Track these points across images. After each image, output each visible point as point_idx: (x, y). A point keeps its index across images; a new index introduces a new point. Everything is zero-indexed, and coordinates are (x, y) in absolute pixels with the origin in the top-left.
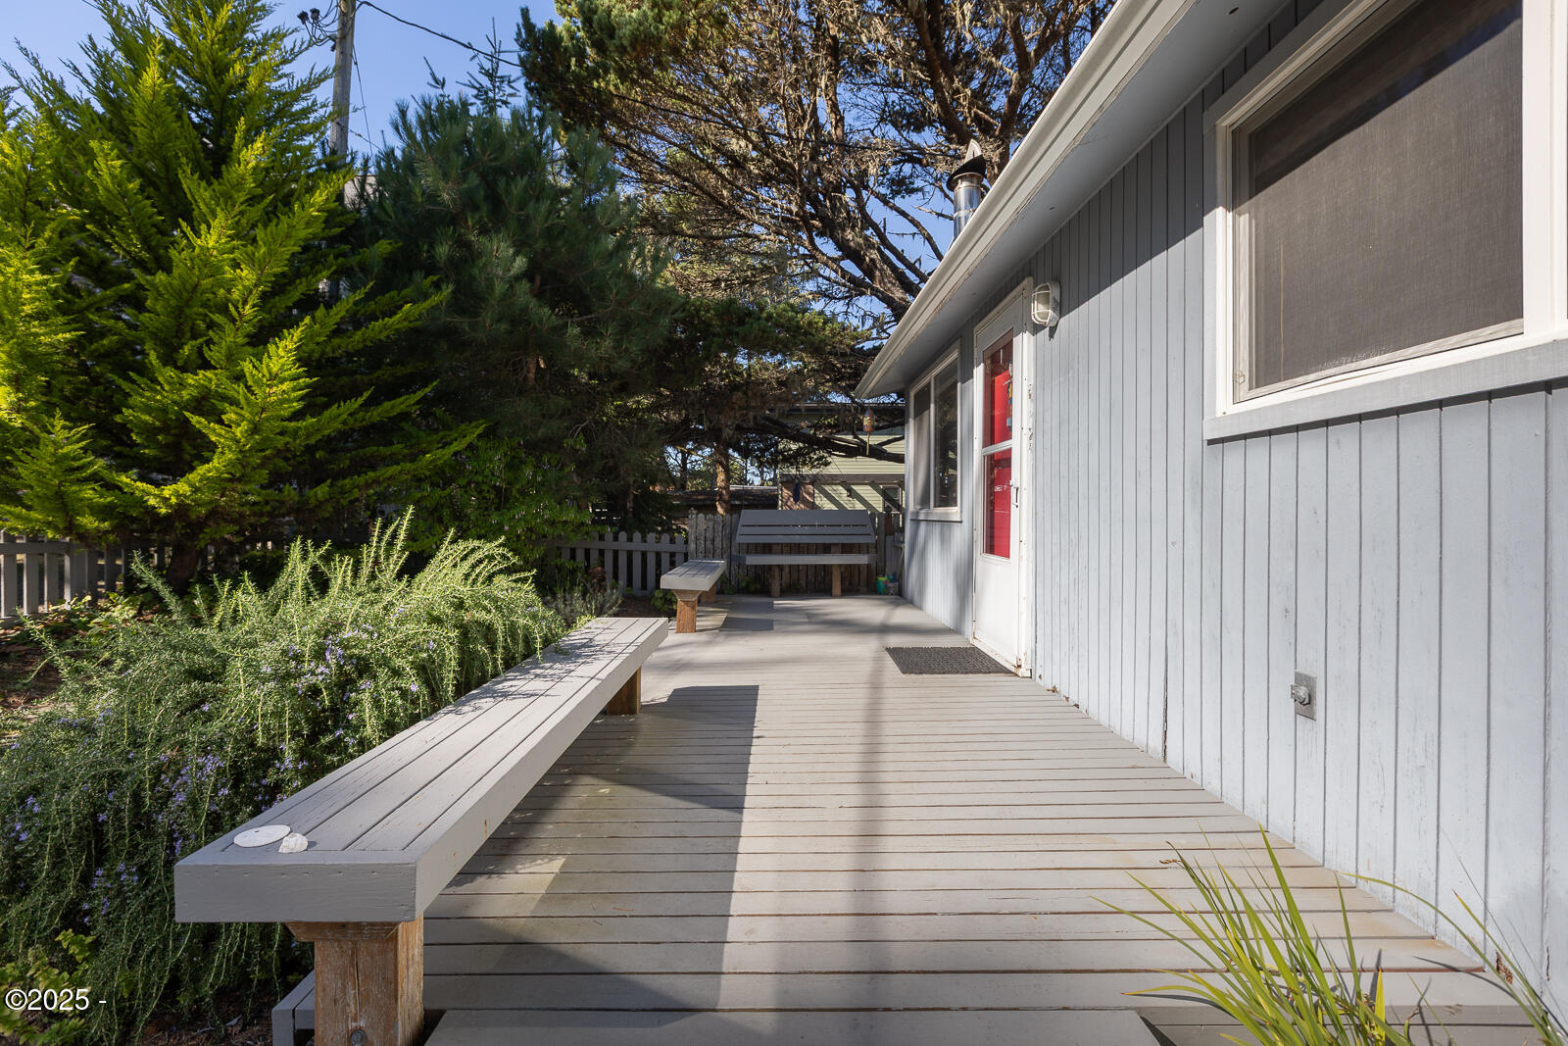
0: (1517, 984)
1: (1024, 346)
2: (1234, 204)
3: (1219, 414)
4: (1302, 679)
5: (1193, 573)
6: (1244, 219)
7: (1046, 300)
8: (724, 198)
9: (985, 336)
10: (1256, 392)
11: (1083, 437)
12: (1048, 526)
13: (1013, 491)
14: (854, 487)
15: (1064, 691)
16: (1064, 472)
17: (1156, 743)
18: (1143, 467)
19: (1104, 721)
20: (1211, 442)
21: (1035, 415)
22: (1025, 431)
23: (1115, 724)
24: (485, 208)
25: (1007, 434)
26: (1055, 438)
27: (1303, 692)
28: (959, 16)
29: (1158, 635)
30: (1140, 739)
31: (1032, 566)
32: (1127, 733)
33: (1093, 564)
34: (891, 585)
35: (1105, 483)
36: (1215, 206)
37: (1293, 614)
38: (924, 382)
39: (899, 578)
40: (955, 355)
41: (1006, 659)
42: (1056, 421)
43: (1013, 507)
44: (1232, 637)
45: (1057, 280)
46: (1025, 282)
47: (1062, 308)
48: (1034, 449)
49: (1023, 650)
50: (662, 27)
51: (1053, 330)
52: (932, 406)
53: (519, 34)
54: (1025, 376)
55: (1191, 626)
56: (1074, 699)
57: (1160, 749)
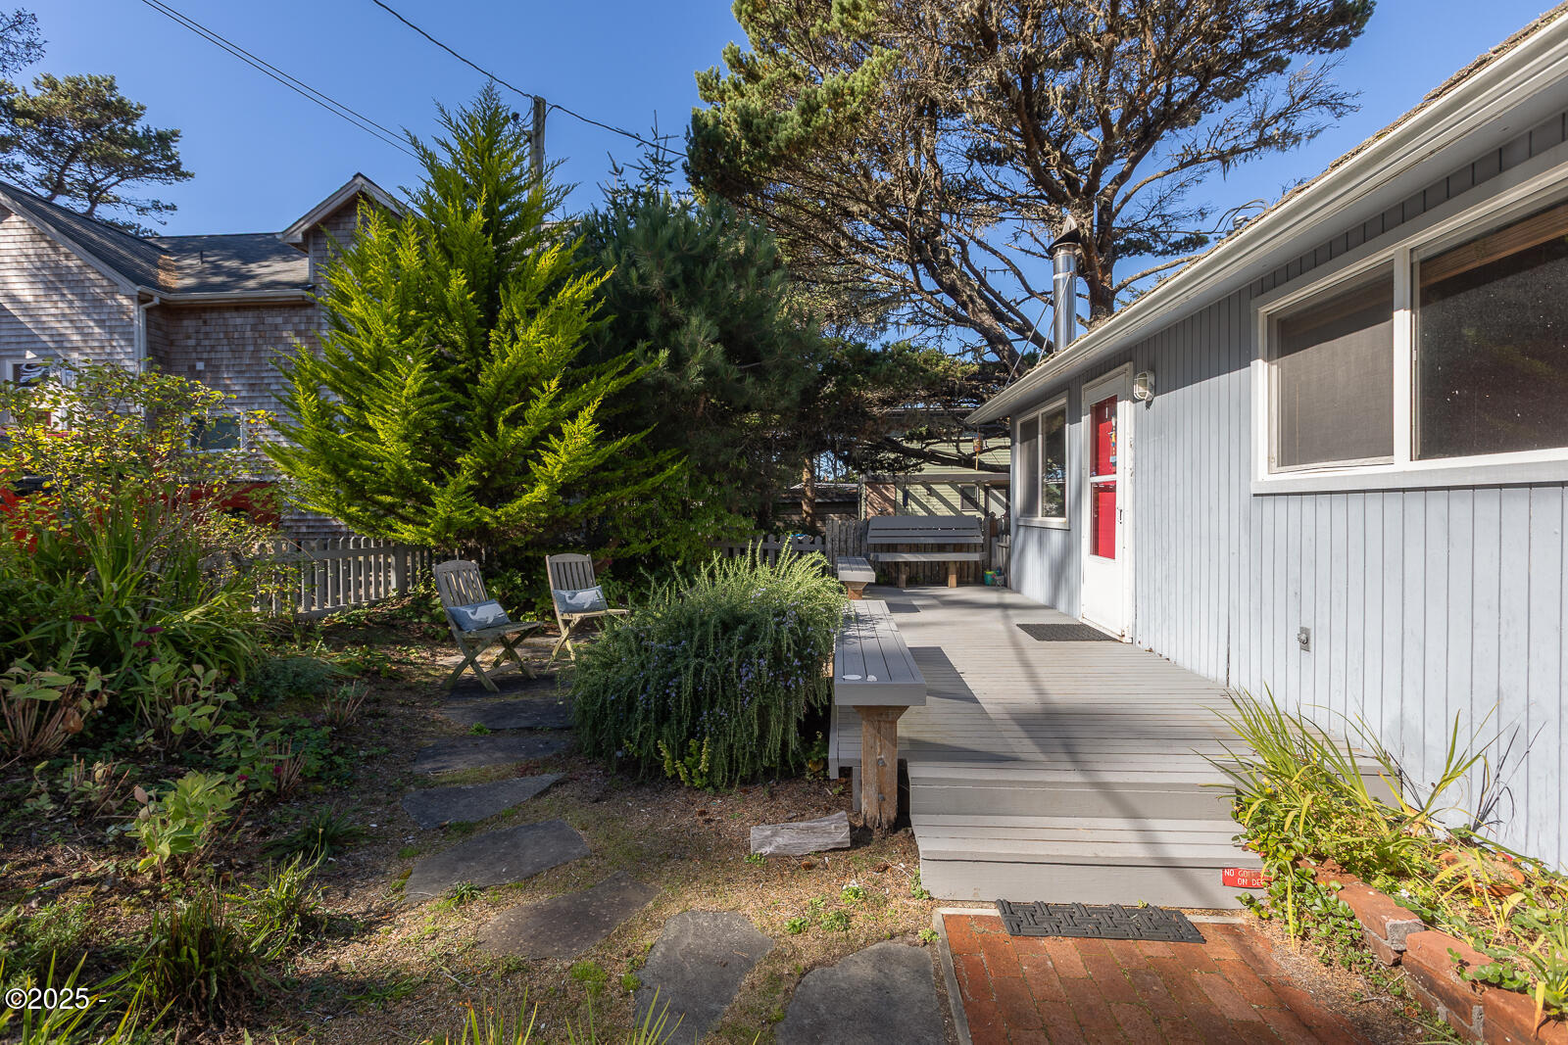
0: (1392, 763)
1: (1125, 409)
2: (1269, 359)
3: (1260, 480)
4: (1304, 630)
5: (1245, 572)
6: (1274, 368)
7: (1144, 384)
8: (841, 248)
9: (1092, 395)
10: (1282, 469)
11: (1172, 481)
12: (1145, 539)
13: (1118, 512)
14: (933, 486)
15: (1158, 651)
16: (1158, 502)
17: (1222, 676)
18: (1214, 505)
19: (1188, 666)
20: (1255, 495)
21: (1135, 459)
22: (1128, 470)
23: (1195, 668)
24: (682, 287)
25: (1111, 469)
26: (1151, 478)
27: (1303, 637)
28: (1052, 96)
29: (1224, 610)
30: (1212, 674)
31: (1133, 566)
32: (1203, 672)
33: (1180, 565)
34: (997, 578)
35: (1188, 512)
36: (1257, 358)
37: (1299, 594)
38: (1032, 416)
39: (1004, 571)
40: (1064, 401)
41: (1113, 630)
42: (1151, 466)
43: (1117, 523)
44: (1267, 609)
45: (1153, 370)
46: (1127, 365)
47: (1157, 390)
48: (1135, 483)
49: (1126, 624)
50: (810, 129)
51: (1149, 404)
52: (1040, 436)
53: (688, 133)
54: (1127, 431)
55: (1244, 605)
56: (1165, 654)
57: (1225, 679)
